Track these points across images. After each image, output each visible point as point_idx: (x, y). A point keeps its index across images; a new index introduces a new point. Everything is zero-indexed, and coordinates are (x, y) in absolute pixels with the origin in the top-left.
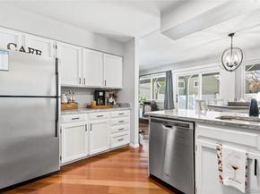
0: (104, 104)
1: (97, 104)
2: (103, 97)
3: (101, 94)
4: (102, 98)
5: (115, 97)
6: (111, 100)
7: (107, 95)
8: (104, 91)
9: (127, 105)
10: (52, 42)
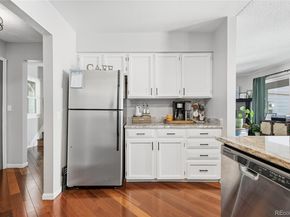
0: (184, 119)
1: (174, 119)
2: (183, 111)
3: (180, 106)
4: (181, 111)
5: (201, 109)
6: (196, 114)
7: (189, 107)
8: (184, 102)
9: (217, 122)
10: (124, 55)
